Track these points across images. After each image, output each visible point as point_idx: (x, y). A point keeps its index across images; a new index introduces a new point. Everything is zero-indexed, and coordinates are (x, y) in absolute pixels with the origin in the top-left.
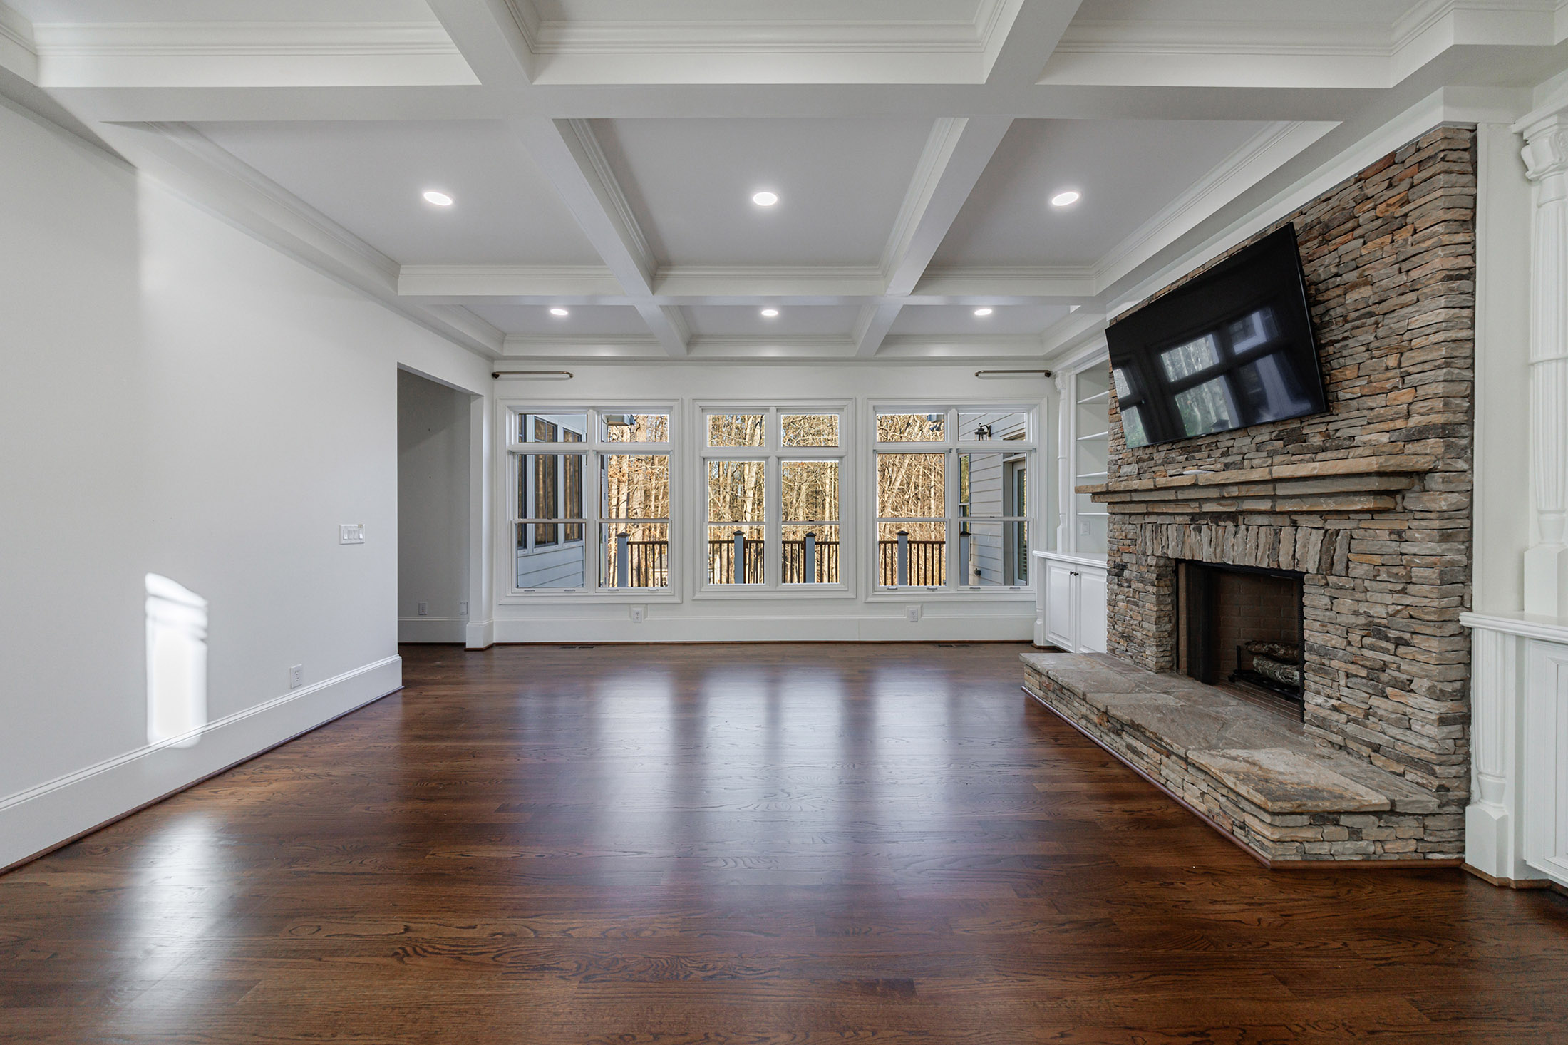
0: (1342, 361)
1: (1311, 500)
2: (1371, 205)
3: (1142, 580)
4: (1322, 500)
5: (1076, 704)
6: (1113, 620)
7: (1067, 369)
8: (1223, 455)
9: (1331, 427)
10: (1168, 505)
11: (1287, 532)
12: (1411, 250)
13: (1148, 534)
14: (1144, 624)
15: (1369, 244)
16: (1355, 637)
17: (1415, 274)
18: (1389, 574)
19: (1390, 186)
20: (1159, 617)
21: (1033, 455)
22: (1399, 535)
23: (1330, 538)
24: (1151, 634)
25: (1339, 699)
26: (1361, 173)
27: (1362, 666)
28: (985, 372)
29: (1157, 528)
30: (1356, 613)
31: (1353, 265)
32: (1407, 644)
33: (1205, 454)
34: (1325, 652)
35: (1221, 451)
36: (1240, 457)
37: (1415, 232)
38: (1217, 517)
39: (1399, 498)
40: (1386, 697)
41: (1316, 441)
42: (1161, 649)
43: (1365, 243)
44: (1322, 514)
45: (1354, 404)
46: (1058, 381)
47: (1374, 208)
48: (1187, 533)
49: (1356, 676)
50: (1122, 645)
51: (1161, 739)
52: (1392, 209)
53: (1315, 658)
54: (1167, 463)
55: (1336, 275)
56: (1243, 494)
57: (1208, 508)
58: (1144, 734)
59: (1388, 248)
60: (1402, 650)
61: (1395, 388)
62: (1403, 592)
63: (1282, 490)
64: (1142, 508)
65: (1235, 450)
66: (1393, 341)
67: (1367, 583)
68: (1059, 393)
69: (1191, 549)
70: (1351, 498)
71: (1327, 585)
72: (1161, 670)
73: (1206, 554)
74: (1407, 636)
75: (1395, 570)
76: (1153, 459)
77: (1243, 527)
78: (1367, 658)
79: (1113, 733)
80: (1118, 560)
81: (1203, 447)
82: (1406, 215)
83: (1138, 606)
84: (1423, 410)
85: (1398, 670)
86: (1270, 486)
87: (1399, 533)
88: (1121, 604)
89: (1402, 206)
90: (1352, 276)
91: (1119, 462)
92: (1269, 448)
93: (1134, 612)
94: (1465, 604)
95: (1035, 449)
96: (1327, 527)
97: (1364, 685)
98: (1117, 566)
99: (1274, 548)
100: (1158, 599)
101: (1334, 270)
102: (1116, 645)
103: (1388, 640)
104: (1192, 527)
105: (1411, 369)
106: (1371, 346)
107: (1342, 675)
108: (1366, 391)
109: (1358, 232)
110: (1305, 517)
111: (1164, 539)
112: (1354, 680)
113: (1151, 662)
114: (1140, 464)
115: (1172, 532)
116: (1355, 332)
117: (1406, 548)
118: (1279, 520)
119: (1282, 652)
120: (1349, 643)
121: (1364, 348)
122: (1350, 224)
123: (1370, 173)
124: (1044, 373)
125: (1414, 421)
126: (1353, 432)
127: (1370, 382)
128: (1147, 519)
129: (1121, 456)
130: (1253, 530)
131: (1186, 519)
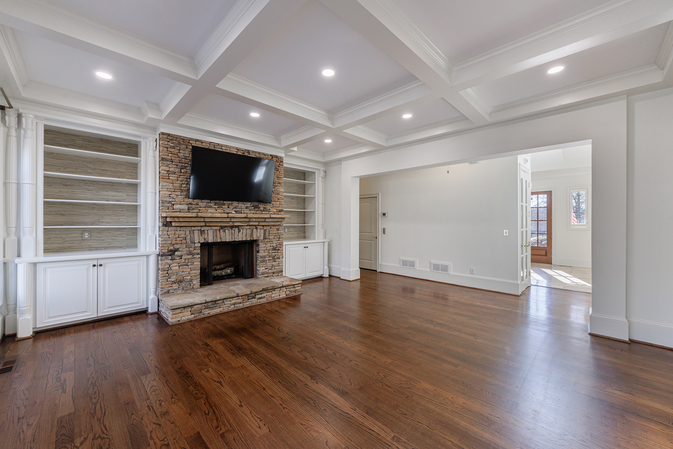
3: (190, 253)
4: (270, 222)
8: (234, 208)
11: (255, 230)
18: (277, 237)
19: (276, 162)
23: (265, 231)
24: (196, 274)
25: (267, 266)
26: (272, 155)
27: (272, 257)
29: (202, 232)
30: (271, 246)
33: (227, 207)
34: (264, 257)
36: (241, 210)
37: (279, 173)
39: (281, 222)
40: (276, 262)
41: (262, 209)
42: (200, 279)
44: (263, 226)
52: (277, 166)
54: (207, 207)
59: (276, 173)
60: (279, 251)
61: (277, 201)
62: (279, 240)
65: (239, 207)
71: (264, 242)
72: (200, 287)
74: (279, 248)
76: (198, 205)
77: (241, 230)
79: (251, 299)
80: (171, 248)
82: (278, 169)
83: (187, 265)
84: (281, 207)
85: (278, 255)
87: (278, 229)
88: (174, 268)
91: (173, 203)
92: (250, 208)
93: (185, 269)
96: (264, 229)
97: (272, 261)
98: (170, 251)
99: (252, 235)
103: (276, 250)
105: (280, 198)
106: (274, 192)
110: (259, 226)
112: (270, 261)
114: (190, 206)
115: (211, 233)
117: (279, 232)
118: (252, 227)
120: (269, 253)
126: (270, 208)
128: (193, 229)
129: (174, 200)
130: (245, 231)
131: (218, 228)
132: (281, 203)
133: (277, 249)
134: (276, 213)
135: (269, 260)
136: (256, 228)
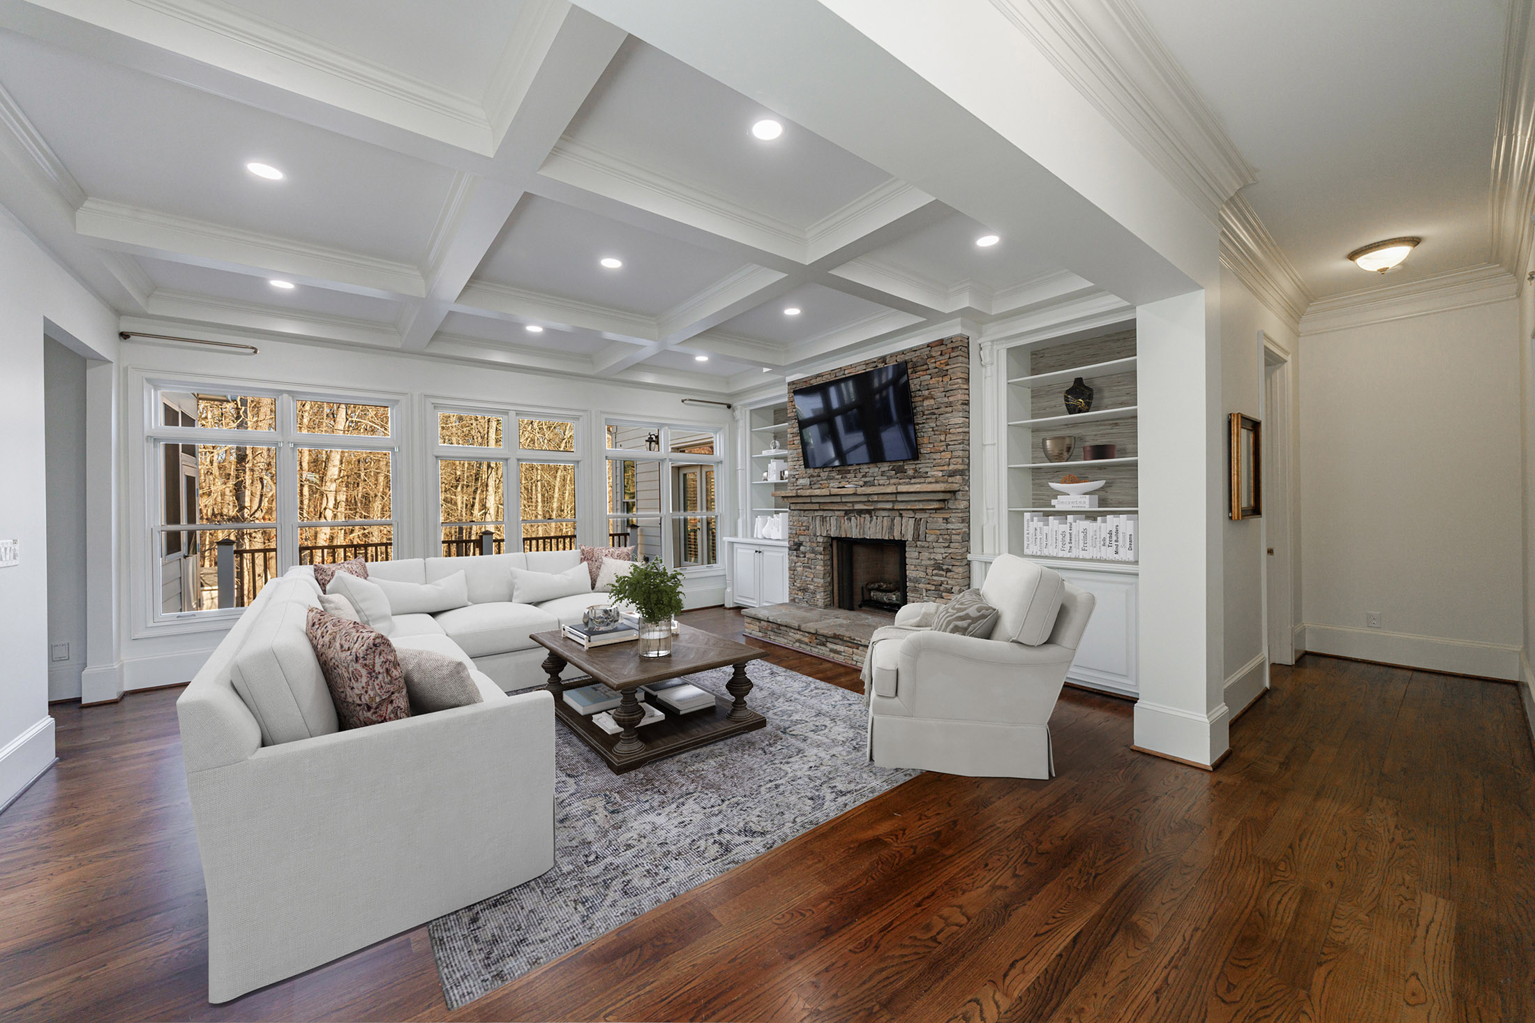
0: (922, 434)
1: (912, 503)
2: (934, 361)
3: (813, 552)
4: (917, 503)
5: (791, 634)
6: (793, 579)
7: (745, 406)
8: (863, 476)
9: (918, 466)
10: (833, 505)
11: (897, 519)
12: (950, 388)
13: (818, 522)
14: (815, 580)
15: (933, 379)
16: (929, 571)
17: (951, 399)
18: (943, 539)
19: (941, 354)
20: (824, 574)
21: (720, 465)
22: (946, 520)
23: (918, 522)
24: (820, 585)
26: (930, 343)
27: (933, 585)
28: (690, 400)
29: (823, 519)
30: (930, 559)
31: (926, 387)
32: (950, 571)
33: (853, 475)
34: (917, 581)
35: (862, 474)
36: (873, 479)
37: (951, 380)
38: (860, 512)
39: (946, 502)
40: (943, 598)
41: (910, 472)
42: (826, 593)
43: (931, 378)
44: (916, 510)
45: (927, 455)
46: (737, 413)
47: (935, 362)
48: (843, 521)
49: (930, 590)
50: (800, 595)
51: (854, 639)
52: (942, 366)
53: (912, 584)
54: (829, 479)
55: (919, 390)
56: (879, 500)
57: (857, 507)
58: (842, 640)
59: (941, 383)
60: (949, 574)
61: (944, 451)
62: (948, 547)
63: (900, 498)
64: (816, 507)
65: (870, 474)
66: (943, 428)
67: (934, 544)
68: (737, 421)
69: (846, 532)
70: (929, 502)
71: (917, 546)
72: (826, 607)
73: (855, 534)
74: (950, 567)
75: (945, 537)
76: (820, 476)
77: (875, 518)
78: (935, 581)
79: (820, 645)
80: (796, 540)
81: (852, 471)
82: (947, 370)
83: (811, 568)
84: (955, 463)
85: (947, 584)
86: (894, 496)
88: (799, 569)
89: (946, 365)
90: (926, 393)
91: (797, 477)
92: (888, 475)
93: (808, 573)
94: (968, 551)
95: (721, 462)
96: (916, 517)
97: (934, 594)
98: (795, 544)
99: (891, 528)
100: (824, 563)
101: (919, 388)
102: (796, 596)
103: (943, 570)
104: (846, 518)
105: (950, 443)
106: (935, 429)
107: (924, 590)
108: (933, 451)
109: (928, 372)
110: (906, 512)
111: (828, 525)
112: (929, 592)
113: (821, 603)
114: (811, 479)
115: (833, 521)
116: (928, 421)
117: (950, 526)
118: (895, 514)
119: (885, 586)
120: (927, 574)
121: (931, 429)
122: (925, 367)
123: (934, 345)
124: (726, 406)
125: (952, 467)
126: (928, 470)
127: (934, 446)
128: (816, 514)
129: (797, 473)
130: (880, 519)
131: (842, 513)
132: (954, 454)
133: (945, 567)
134: (941, 479)
135: (927, 590)
136: (901, 516)
